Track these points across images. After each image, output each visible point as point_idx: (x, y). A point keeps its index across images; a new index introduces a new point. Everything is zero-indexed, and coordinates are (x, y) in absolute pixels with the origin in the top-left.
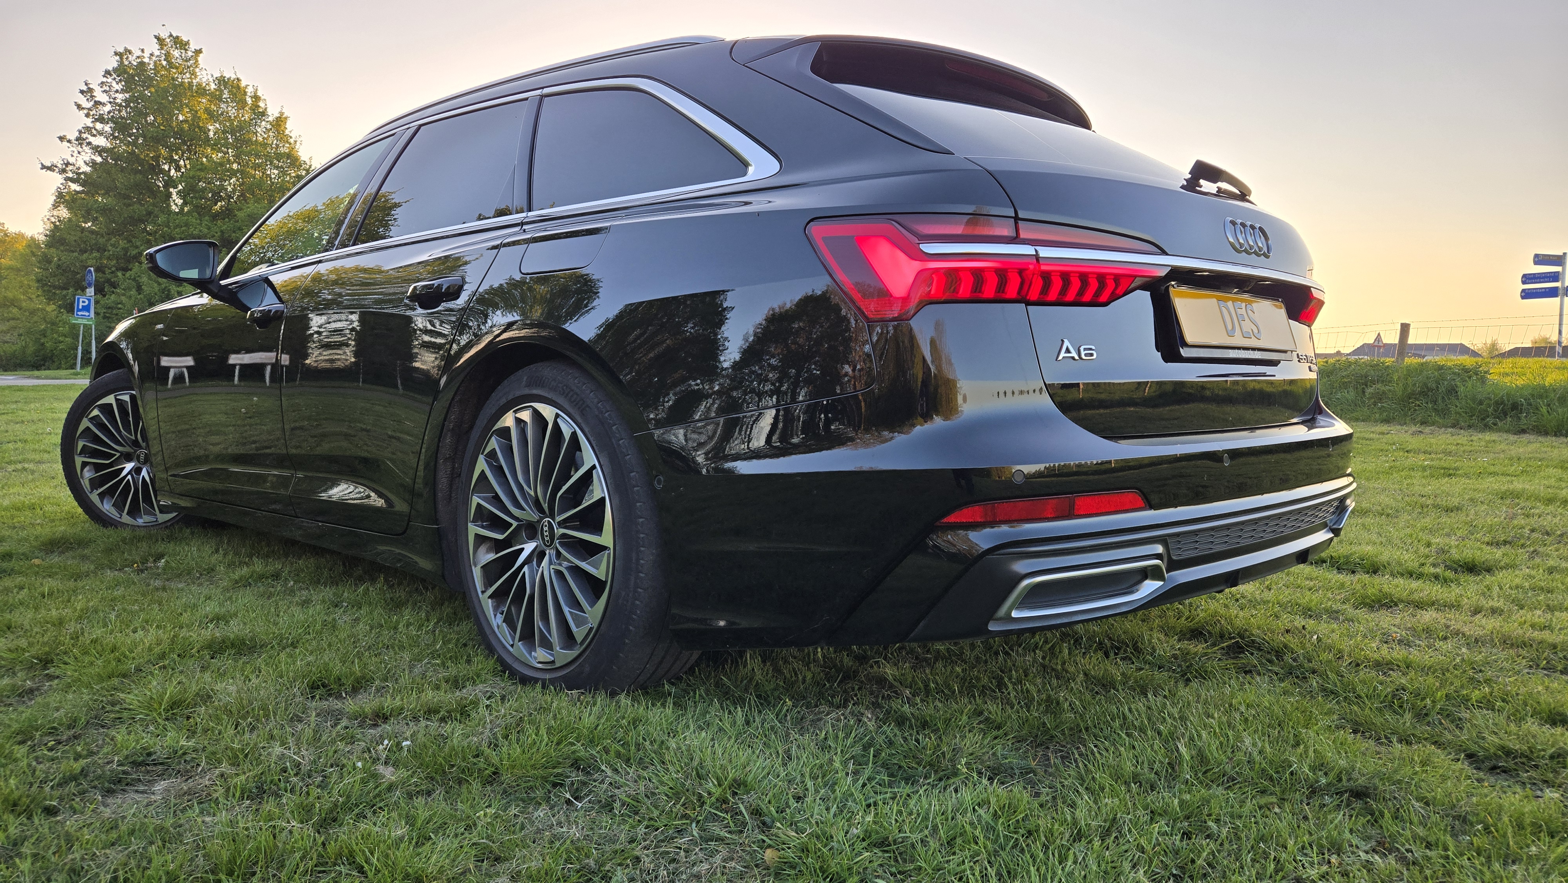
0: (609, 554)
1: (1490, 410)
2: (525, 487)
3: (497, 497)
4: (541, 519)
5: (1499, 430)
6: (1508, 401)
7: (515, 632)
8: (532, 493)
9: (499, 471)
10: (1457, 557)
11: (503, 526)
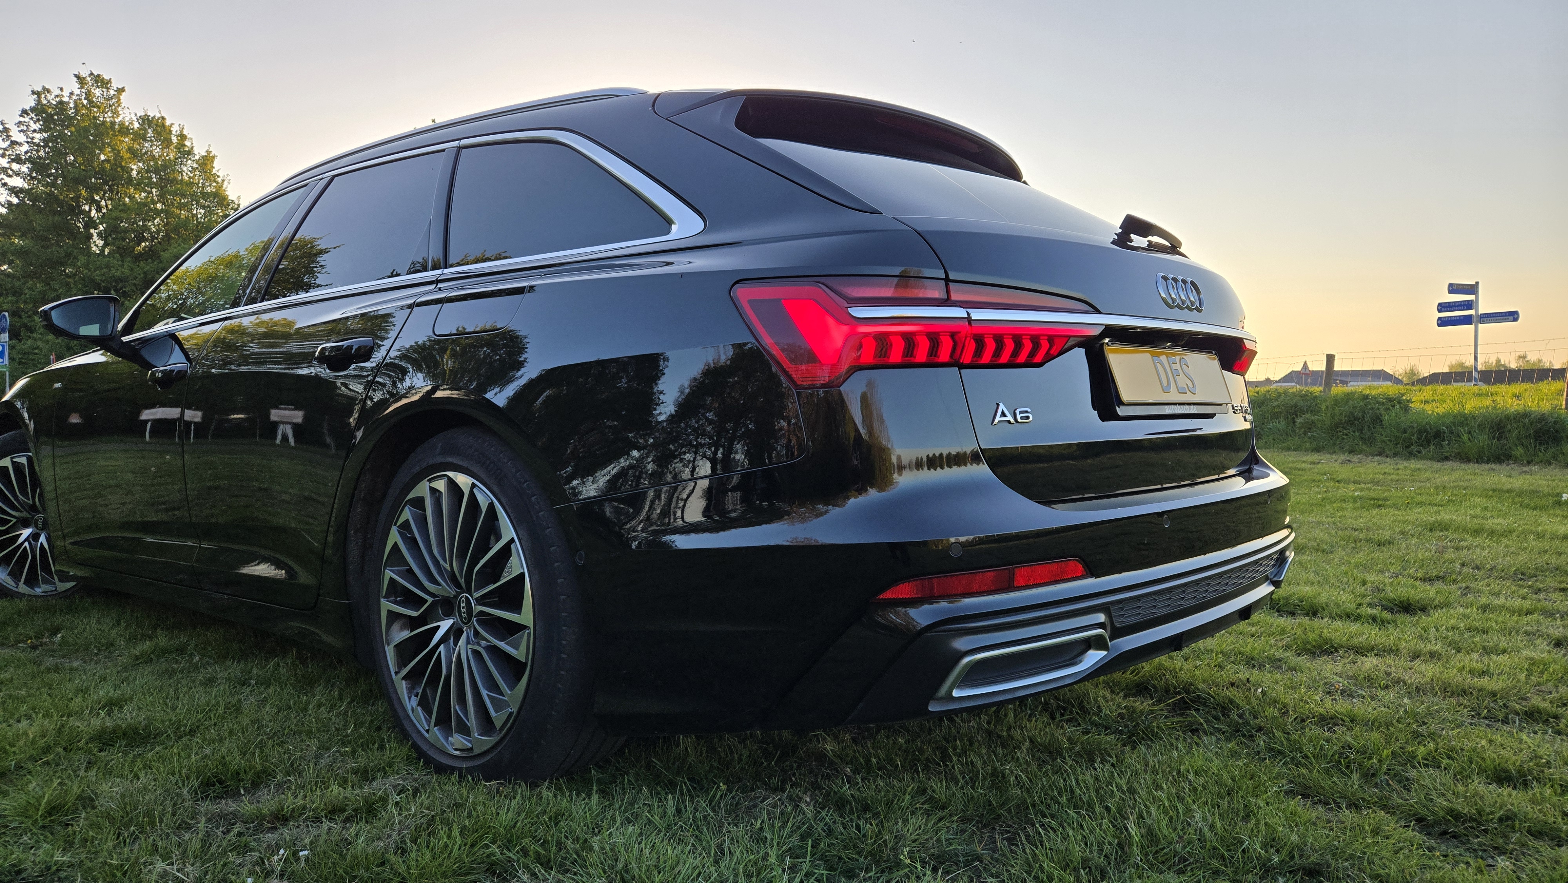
0: (529, 634)
1: (1414, 438)
2: (442, 562)
3: (410, 571)
4: (458, 594)
5: (1424, 458)
6: (1431, 429)
7: (431, 717)
8: (448, 567)
9: (412, 543)
10: (1392, 595)
11: (417, 602)
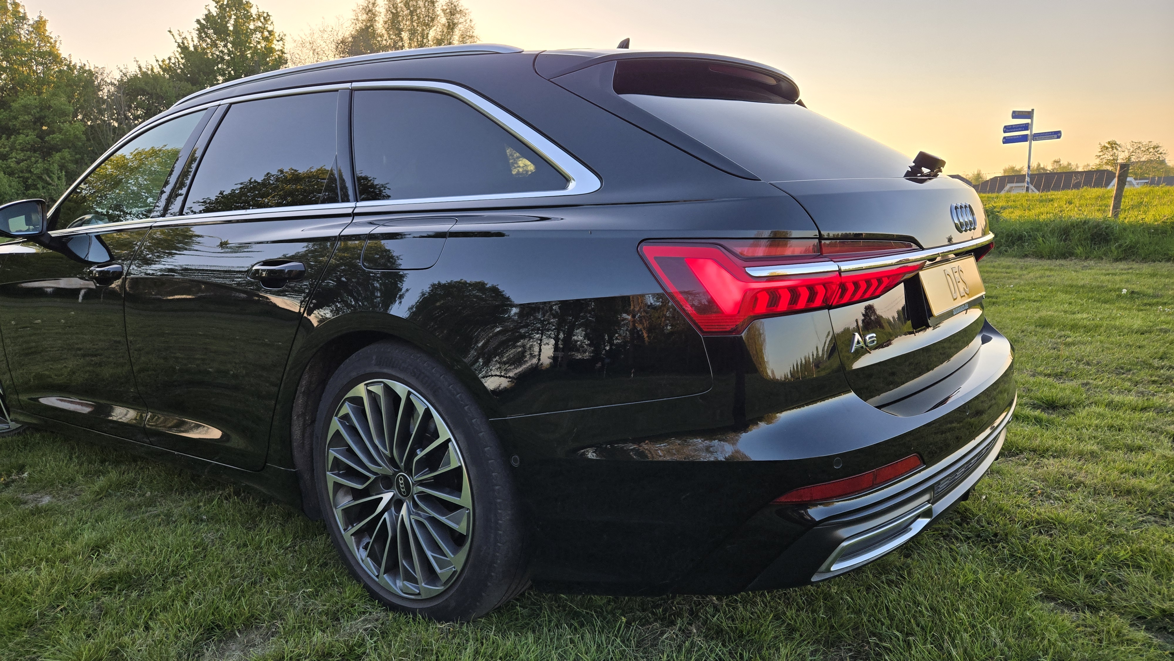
0: (469, 514)
2: (380, 447)
3: (350, 451)
4: (395, 473)
7: (380, 567)
8: (388, 453)
9: (352, 430)
11: (362, 478)
